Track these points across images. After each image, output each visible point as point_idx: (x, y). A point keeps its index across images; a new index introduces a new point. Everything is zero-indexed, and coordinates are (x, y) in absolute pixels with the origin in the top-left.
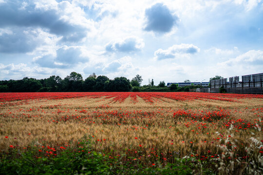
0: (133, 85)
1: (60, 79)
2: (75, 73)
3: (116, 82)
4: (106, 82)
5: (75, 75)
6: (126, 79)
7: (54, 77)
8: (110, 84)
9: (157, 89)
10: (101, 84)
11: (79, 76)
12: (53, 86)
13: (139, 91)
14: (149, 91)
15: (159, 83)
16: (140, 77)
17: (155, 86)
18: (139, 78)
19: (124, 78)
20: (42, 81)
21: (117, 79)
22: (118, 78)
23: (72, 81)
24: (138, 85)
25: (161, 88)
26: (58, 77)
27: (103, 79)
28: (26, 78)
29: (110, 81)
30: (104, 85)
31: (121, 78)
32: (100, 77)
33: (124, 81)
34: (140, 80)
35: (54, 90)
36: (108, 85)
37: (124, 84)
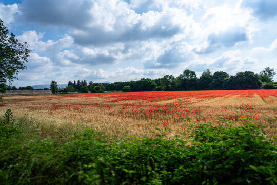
0: (264, 80)
1: (174, 78)
2: (188, 71)
3: (239, 78)
4: (225, 79)
5: (188, 73)
6: (253, 73)
7: (167, 76)
8: (231, 80)
10: (219, 81)
11: (193, 73)
12: (167, 86)
13: (274, 88)
16: (272, 70)
18: (269, 72)
19: (250, 72)
20: (156, 81)
21: (240, 75)
22: (241, 73)
23: (185, 79)
24: (270, 81)
26: (171, 76)
27: (221, 75)
28: (143, 79)
29: (231, 77)
30: (222, 82)
31: (246, 72)
32: (217, 73)
33: (251, 76)
34: (271, 73)
35: (167, 89)
36: (229, 82)
37: (251, 80)
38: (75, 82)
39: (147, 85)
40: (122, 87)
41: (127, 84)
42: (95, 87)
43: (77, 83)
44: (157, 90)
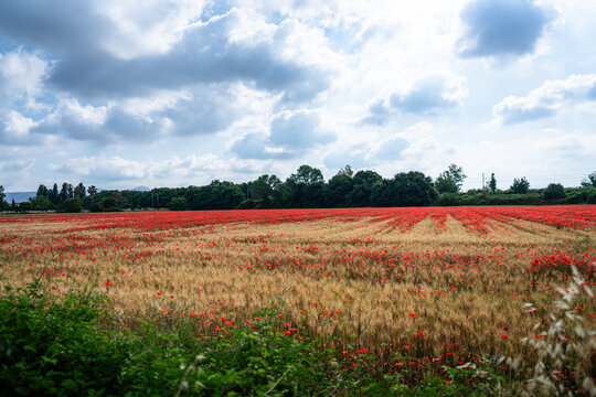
0: (441, 191)
1: (279, 181)
2: (307, 167)
3: (398, 184)
4: (375, 184)
5: (308, 173)
6: (423, 175)
7: (265, 177)
8: (384, 188)
9: (507, 197)
10: (363, 189)
11: (317, 173)
12: (265, 197)
13: (457, 204)
14: (483, 204)
15: (512, 184)
16: (459, 170)
17: (500, 192)
18: (456, 173)
19: (417, 173)
20: (244, 187)
21: (400, 177)
22: (403, 175)
23: (302, 185)
24: (455, 189)
25: (519, 196)
26: (274, 177)
27: (368, 177)
28: (217, 182)
29: (385, 181)
30: (370, 192)
31: (411, 173)
32: (361, 174)
33: (417, 180)
34: (458, 176)
35: (266, 205)
36: (381, 192)
37: (419, 188)
38: (55, 186)
39: (224, 195)
40: (169, 200)
41: (181, 192)
42: (104, 198)
43: (60, 189)
44: (244, 207)
